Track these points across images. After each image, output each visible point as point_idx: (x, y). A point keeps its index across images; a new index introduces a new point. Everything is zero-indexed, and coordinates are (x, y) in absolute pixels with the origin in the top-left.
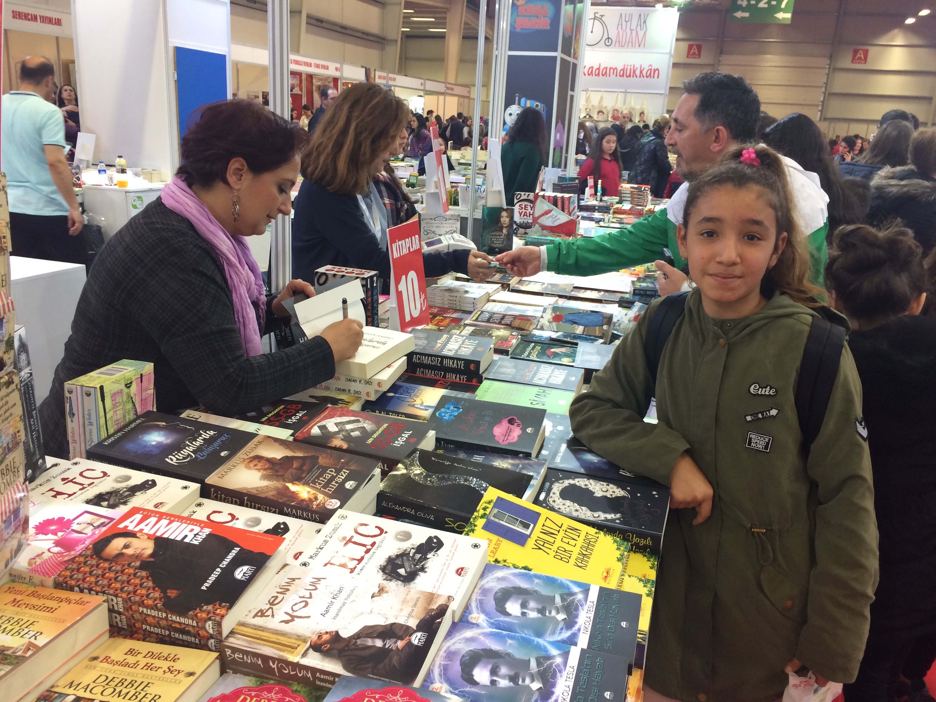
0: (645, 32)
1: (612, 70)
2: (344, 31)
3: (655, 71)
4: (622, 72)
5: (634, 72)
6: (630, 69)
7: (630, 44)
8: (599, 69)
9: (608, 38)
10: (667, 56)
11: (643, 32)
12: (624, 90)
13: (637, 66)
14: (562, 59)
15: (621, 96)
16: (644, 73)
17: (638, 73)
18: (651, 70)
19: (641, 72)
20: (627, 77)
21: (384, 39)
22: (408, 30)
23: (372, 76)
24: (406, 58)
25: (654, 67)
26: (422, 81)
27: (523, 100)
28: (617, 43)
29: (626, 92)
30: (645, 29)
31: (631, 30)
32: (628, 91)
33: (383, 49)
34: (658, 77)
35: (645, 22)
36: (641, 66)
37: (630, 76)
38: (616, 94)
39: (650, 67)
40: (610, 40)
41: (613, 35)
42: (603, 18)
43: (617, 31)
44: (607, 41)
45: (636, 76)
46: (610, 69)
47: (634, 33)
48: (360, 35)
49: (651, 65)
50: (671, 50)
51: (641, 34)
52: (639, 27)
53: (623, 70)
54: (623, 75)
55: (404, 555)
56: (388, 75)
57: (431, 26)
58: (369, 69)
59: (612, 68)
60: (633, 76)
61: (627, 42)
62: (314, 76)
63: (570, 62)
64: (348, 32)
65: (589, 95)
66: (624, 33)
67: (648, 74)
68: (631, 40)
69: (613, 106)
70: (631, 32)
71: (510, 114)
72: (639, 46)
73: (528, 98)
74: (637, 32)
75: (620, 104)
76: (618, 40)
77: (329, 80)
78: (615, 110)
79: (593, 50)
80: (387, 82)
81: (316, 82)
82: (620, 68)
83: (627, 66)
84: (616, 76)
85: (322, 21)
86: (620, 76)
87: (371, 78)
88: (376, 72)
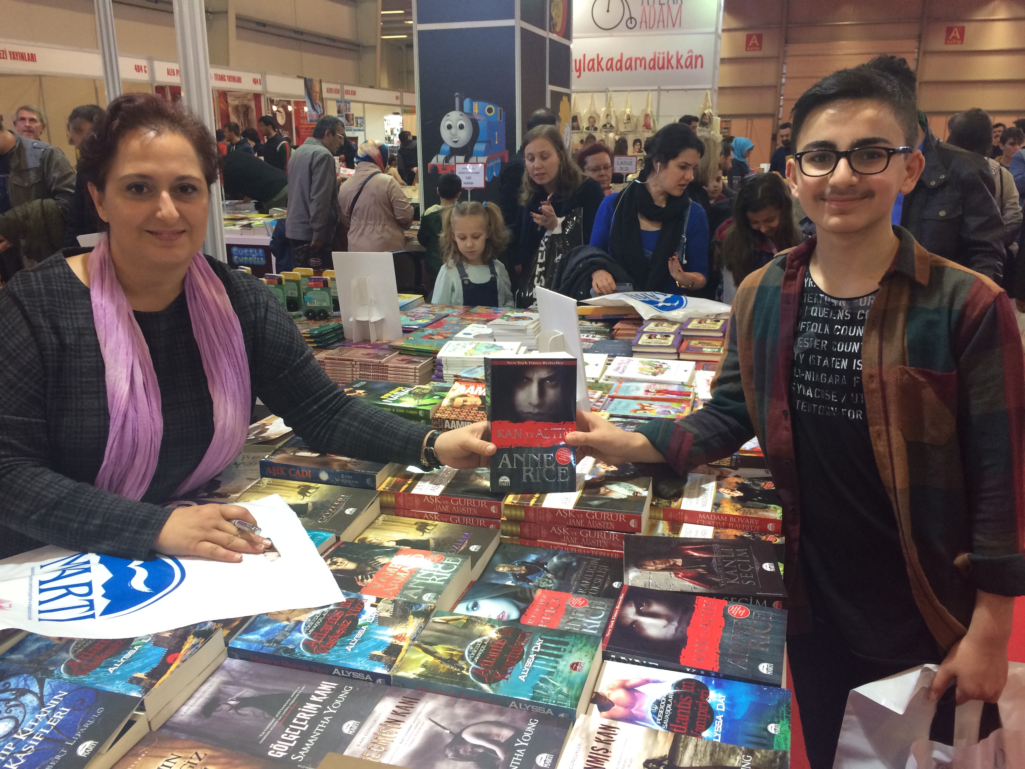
0: (680, 6)
1: (638, 62)
2: (299, 36)
3: (697, 58)
4: (652, 62)
5: (669, 61)
6: (664, 58)
7: (661, 23)
8: (620, 61)
9: (631, 18)
10: (713, 36)
11: (678, 5)
12: (656, 88)
13: (673, 53)
14: (523, 30)
15: (653, 96)
16: (683, 62)
17: (674, 62)
18: (691, 57)
19: (678, 61)
20: (660, 69)
21: (358, 46)
23: (317, 88)
25: (696, 52)
26: (398, 94)
28: (643, 24)
29: (660, 90)
31: (661, 5)
32: (663, 87)
33: (359, 58)
34: (702, 66)
36: (677, 53)
37: (663, 67)
38: (647, 92)
39: (690, 54)
40: (633, 21)
41: (637, 14)
43: (642, 8)
44: (629, 21)
45: (672, 68)
46: (636, 59)
47: (665, 8)
49: (691, 51)
50: (717, 29)
51: (675, 8)
53: (653, 60)
54: (654, 67)
56: (343, 88)
58: (311, 80)
59: (639, 58)
60: (668, 68)
61: (657, 20)
62: (228, 93)
63: (543, 39)
64: (304, 37)
65: (611, 97)
66: (652, 9)
67: (688, 63)
68: (661, 19)
69: (643, 110)
70: (662, 9)
71: (449, 127)
72: (674, 26)
73: (475, 98)
74: (669, 6)
75: (652, 107)
76: (644, 20)
77: (249, 97)
78: (647, 116)
79: (611, 36)
80: (342, 96)
81: (232, 102)
82: (649, 57)
83: (659, 53)
84: (645, 69)
85: (264, 25)
86: (650, 69)
87: (316, 92)
88: (323, 84)
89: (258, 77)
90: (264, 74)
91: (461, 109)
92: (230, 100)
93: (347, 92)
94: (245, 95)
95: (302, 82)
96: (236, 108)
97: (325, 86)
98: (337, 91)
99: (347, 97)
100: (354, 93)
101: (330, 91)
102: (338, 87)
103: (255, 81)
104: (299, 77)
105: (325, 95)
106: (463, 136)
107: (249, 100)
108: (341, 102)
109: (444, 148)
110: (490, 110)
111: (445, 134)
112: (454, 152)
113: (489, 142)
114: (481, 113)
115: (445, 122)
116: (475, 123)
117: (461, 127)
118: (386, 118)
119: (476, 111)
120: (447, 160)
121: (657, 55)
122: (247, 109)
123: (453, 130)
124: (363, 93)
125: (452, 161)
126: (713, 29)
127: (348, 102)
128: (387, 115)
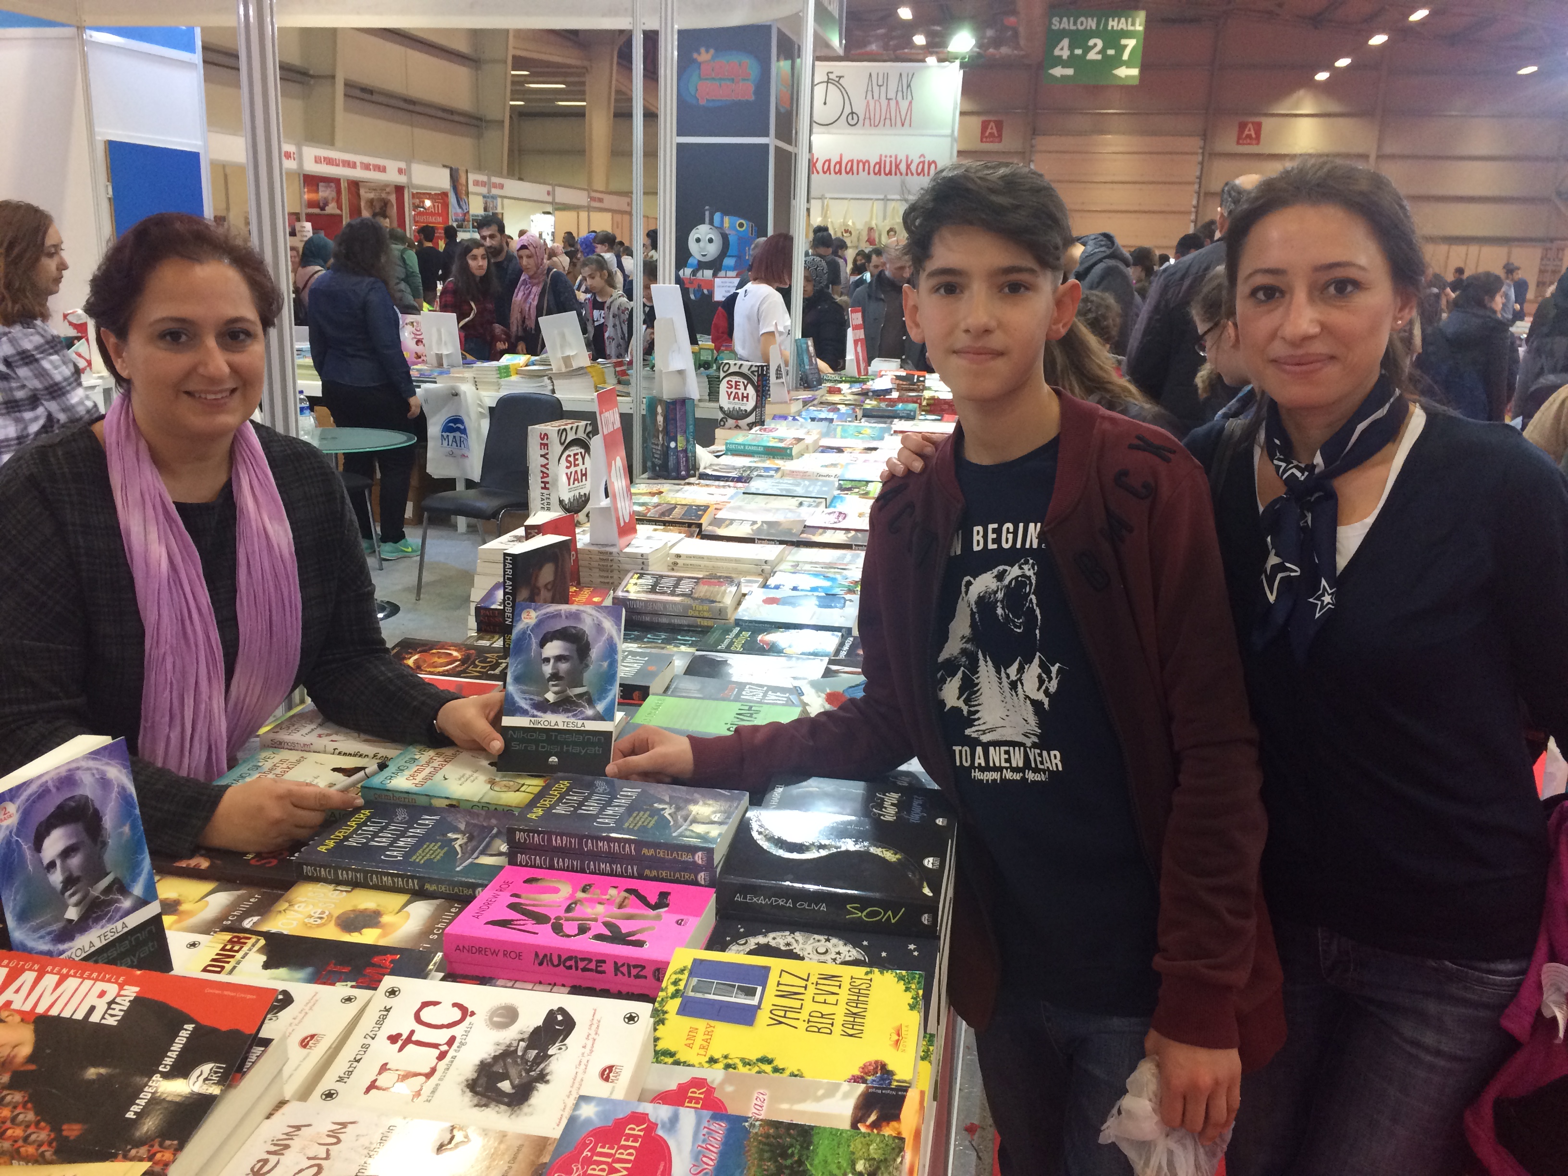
0: (911, 103)
1: (861, 165)
2: (411, 107)
3: (929, 165)
4: (877, 167)
5: (897, 166)
6: (891, 162)
7: (888, 121)
8: (840, 163)
9: (852, 113)
10: (949, 139)
11: (907, 102)
12: (882, 197)
13: (902, 157)
14: (777, 148)
15: (878, 206)
16: (913, 167)
17: (903, 167)
18: (923, 162)
19: (908, 167)
20: (886, 175)
21: (480, 119)
22: (522, 103)
23: (463, 180)
24: (520, 151)
25: (929, 158)
26: (549, 188)
27: (717, 216)
28: (867, 121)
29: (886, 200)
30: (910, 98)
31: (888, 99)
32: (889, 197)
33: (479, 136)
35: (909, 86)
36: (907, 157)
37: (890, 173)
38: (870, 202)
39: (922, 159)
40: (855, 116)
41: (860, 108)
42: (841, 81)
43: (865, 102)
44: (850, 117)
45: (901, 174)
46: (858, 162)
47: (893, 103)
48: (440, 114)
49: (922, 156)
50: (953, 131)
51: (904, 105)
52: (900, 94)
53: (879, 163)
54: (879, 172)
55: (507, 1054)
56: (489, 179)
57: (558, 97)
58: (457, 170)
59: (861, 161)
60: (896, 174)
61: (883, 118)
62: (360, 184)
63: (790, 153)
64: (418, 108)
65: (827, 205)
66: (878, 104)
67: (919, 171)
68: (888, 116)
69: (866, 223)
70: (889, 103)
71: (698, 240)
72: (903, 125)
73: (726, 213)
74: (897, 102)
75: (877, 219)
76: (867, 116)
77: (388, 190)
78: (871, 229)
79: (829, 133)
80: (489, 191)
81: (365, 194)
82: (873, 160)
83: (886, 157)
84: (869, 173)
85: (371, 92)
86: (875, 174)
87: (461, 184)
88: (469, 175)
89: (403, 165)
90: (409, 162)
91: (711, 223)
92: (362, 192)
93: (495, 186)
94: (383, 187)
95: (447, 172)
96: (371, 202)
97: (472, 177)
98: (483, 184)
99: (495, 191)
100: (501, 186)
101: (476, 183)
102: (484, 178)
103: (400, 171)
104: (445, 166)
105: (471, 188)
106: (712, 250)
107: (388, 193)
108: (488, 197)
109: (691, 261)
110: (741, 225)
111: (692, 246)
112: (701, 265)
113: (739, 257)
114: (732, 227)
115: (693, 235)
116: (725, 237)
117: (711, 241)
118: (532, 217)
119: (726, 224)
120: (694, 273)
121: (883, 159)
122: (385, 204)
123: (701, 244)
124: (513, 187)
125: (699, 275)
126: (949, 132)
127: (494, 197)
128: (534, 213)
